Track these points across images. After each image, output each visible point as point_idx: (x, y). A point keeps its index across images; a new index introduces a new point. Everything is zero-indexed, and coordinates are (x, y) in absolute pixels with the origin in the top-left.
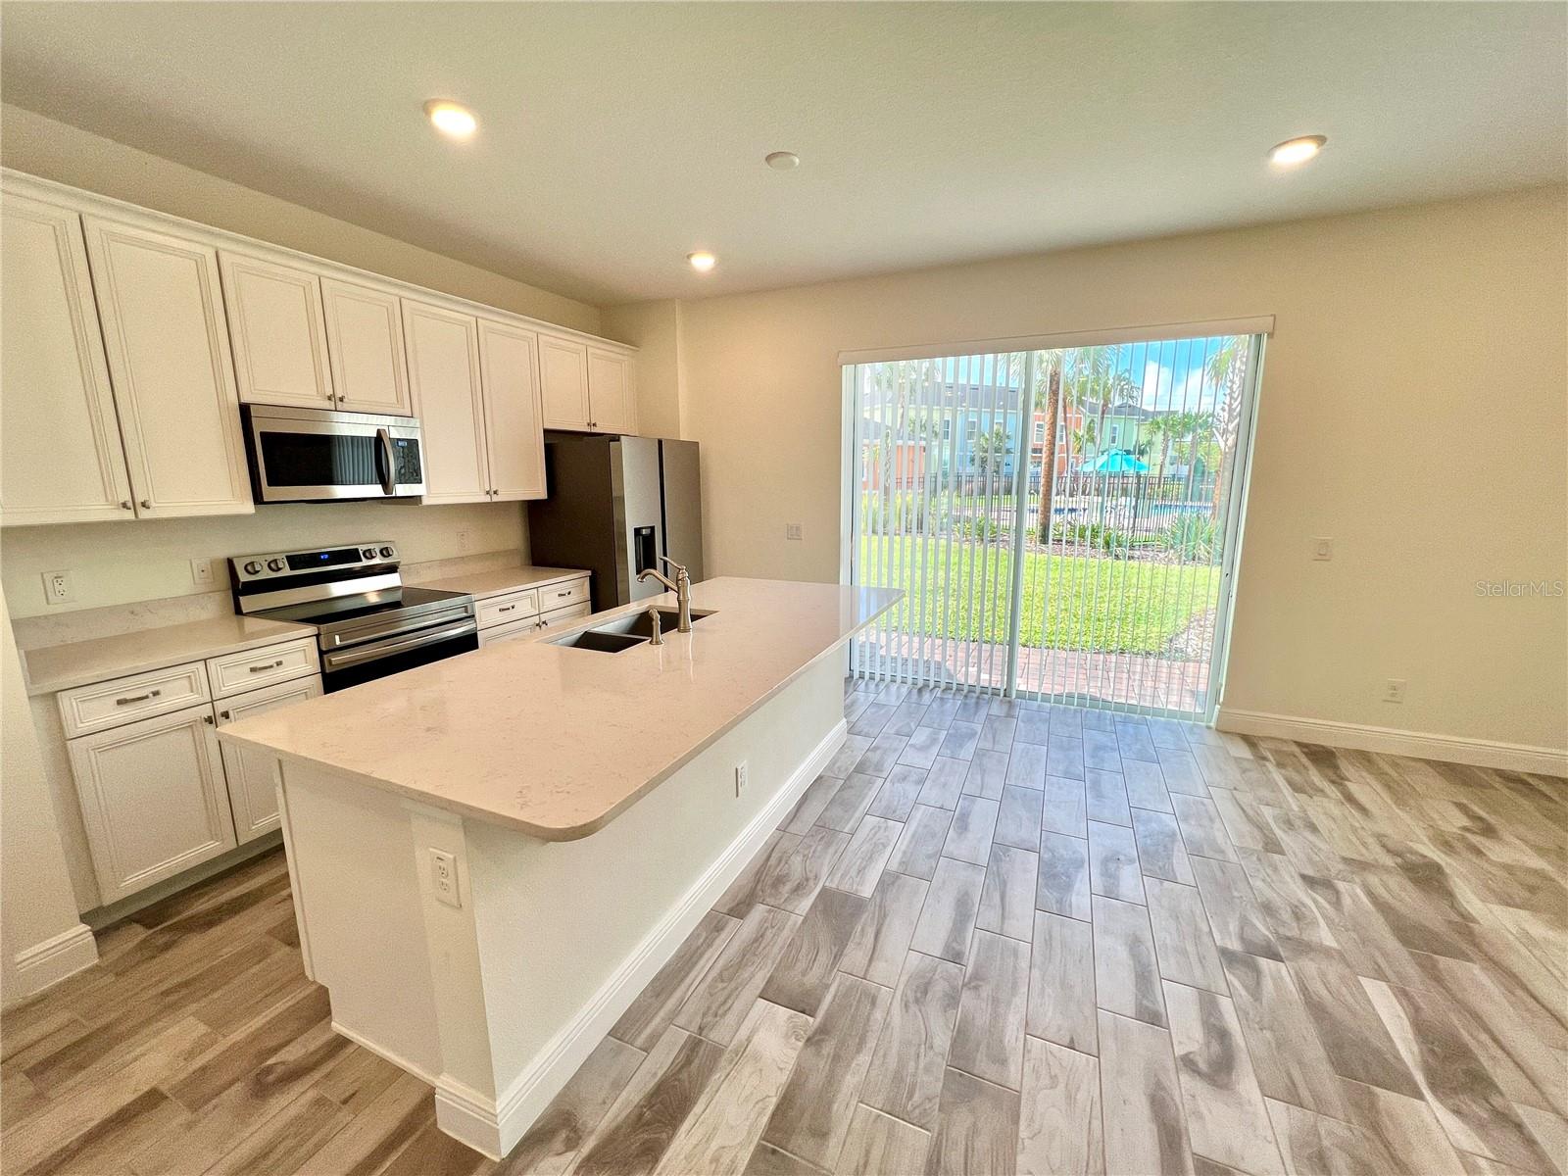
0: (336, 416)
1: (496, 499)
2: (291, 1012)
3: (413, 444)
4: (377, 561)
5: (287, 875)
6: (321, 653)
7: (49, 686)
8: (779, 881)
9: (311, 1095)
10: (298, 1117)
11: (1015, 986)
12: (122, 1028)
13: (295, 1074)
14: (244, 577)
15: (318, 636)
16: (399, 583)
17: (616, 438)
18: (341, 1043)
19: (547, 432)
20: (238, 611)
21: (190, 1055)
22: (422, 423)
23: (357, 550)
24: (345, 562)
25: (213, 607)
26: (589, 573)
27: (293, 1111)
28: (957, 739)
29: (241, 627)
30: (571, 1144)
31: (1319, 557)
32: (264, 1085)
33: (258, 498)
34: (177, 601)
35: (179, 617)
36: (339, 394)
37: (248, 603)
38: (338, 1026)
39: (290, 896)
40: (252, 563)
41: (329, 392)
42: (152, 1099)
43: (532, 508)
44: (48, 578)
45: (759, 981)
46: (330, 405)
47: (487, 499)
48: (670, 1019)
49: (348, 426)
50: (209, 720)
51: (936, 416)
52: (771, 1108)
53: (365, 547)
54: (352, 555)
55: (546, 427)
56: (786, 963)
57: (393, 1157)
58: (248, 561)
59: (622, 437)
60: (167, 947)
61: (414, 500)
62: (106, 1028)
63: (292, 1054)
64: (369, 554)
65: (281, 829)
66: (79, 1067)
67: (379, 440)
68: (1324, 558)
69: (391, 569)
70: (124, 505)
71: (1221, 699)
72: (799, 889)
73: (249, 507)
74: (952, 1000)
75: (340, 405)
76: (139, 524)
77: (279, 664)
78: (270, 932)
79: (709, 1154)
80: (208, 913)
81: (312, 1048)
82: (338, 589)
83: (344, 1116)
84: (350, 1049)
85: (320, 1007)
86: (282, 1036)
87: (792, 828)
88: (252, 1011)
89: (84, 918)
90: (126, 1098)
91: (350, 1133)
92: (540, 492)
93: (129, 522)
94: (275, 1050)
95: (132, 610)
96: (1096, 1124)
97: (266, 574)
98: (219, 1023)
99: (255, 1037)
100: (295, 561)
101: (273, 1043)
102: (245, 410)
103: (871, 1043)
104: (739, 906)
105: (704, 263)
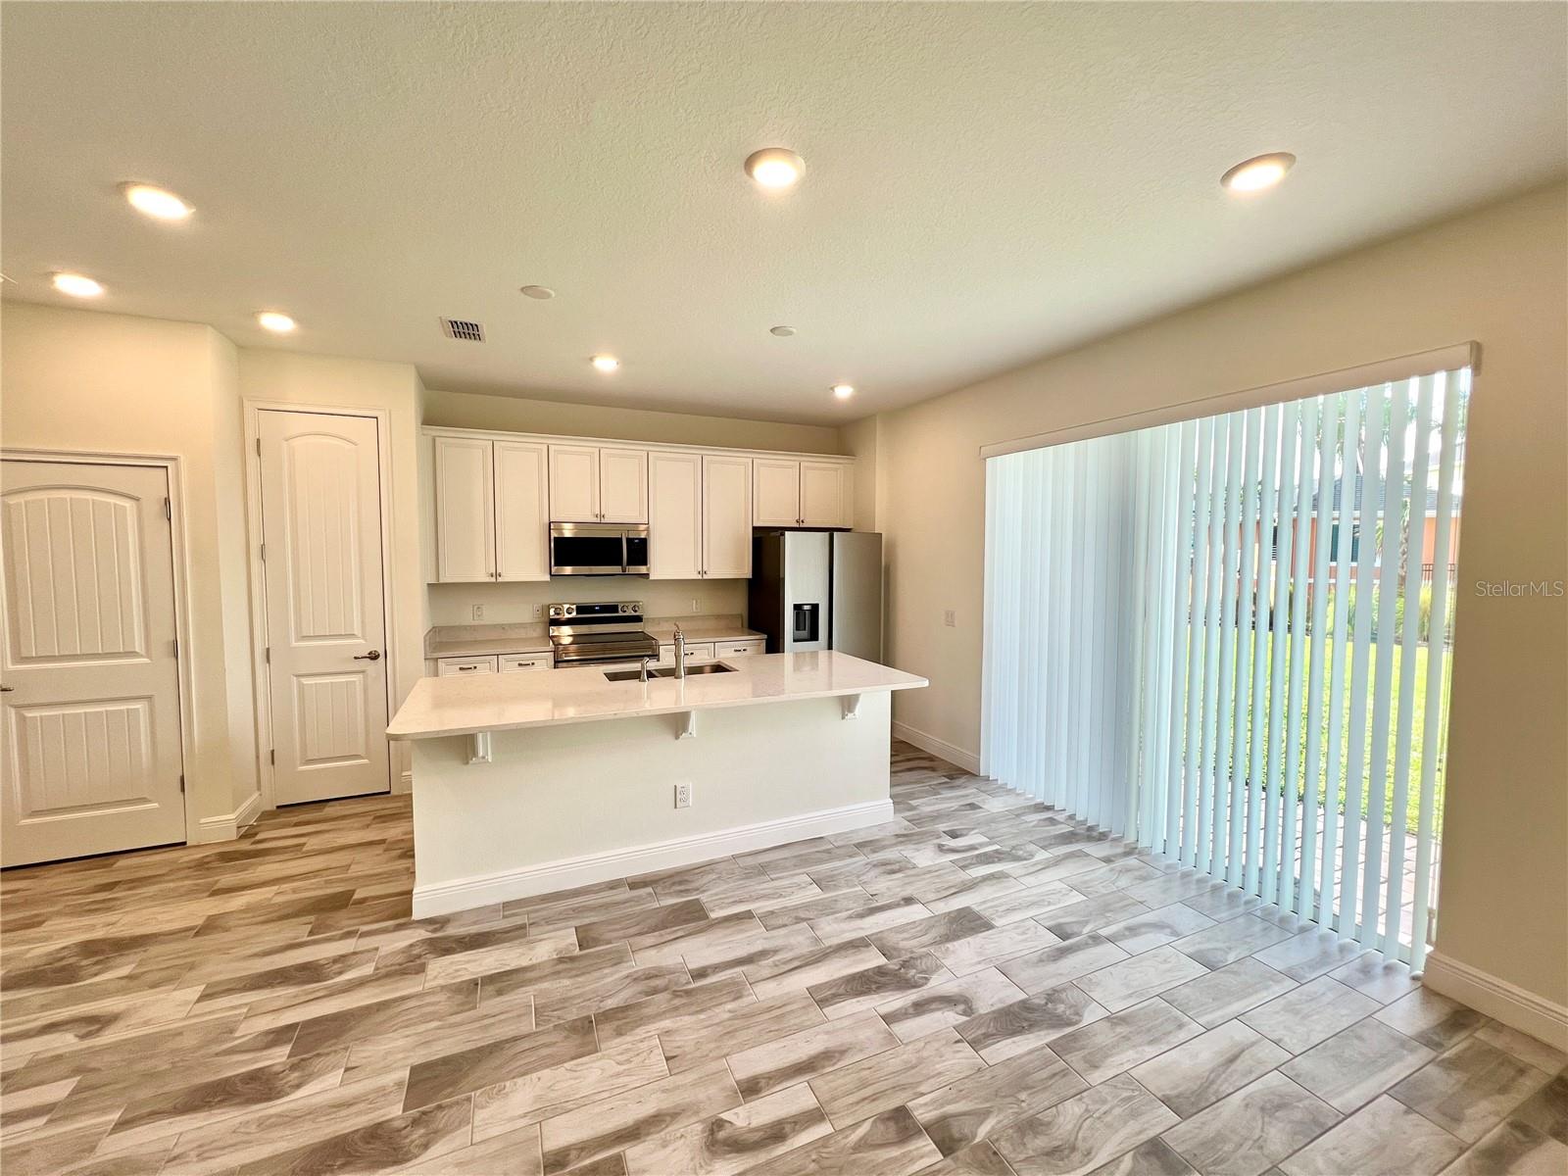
0: (601, 526)
1: (705, 577)
3: (643, 541)
4: (630, 613)
6: (555, 662)
7: (436, 655)
14: (554, 616)
15: (554, 652)
17: (782, 531)
19: (754, 528)
20: (551, 635)
23: (616, 606)
24: (609, 613)
25: (538, 630)
26: (765, 636)
33: (551, 574)
34: (522, 626)
35: (522, 634)
36: (603, 514)
40: (559, 609)
41: (598, 513)
44: (475, 607)
46: (597, 520)
47: (700, 577)
53: (619, 604)
54: (614, 608)
55: (755, 525)
58: (555, 608)
59: (786, 533)
61: (645, 576)
64: (624, 609)
69: (638, 619)
70: (494, 574)
72: (684, 892)
73: (547, 578)
74: (654, 991)
75: (603, 520)
76: (496, 584)
77: (533, 664)
92: (748, 571)
93: (493, 583)
95: (503, 627)
97: (565, 615)
100: (580, 609)
102: (548, 525)
104: (635, 884)
105: (844, 392)
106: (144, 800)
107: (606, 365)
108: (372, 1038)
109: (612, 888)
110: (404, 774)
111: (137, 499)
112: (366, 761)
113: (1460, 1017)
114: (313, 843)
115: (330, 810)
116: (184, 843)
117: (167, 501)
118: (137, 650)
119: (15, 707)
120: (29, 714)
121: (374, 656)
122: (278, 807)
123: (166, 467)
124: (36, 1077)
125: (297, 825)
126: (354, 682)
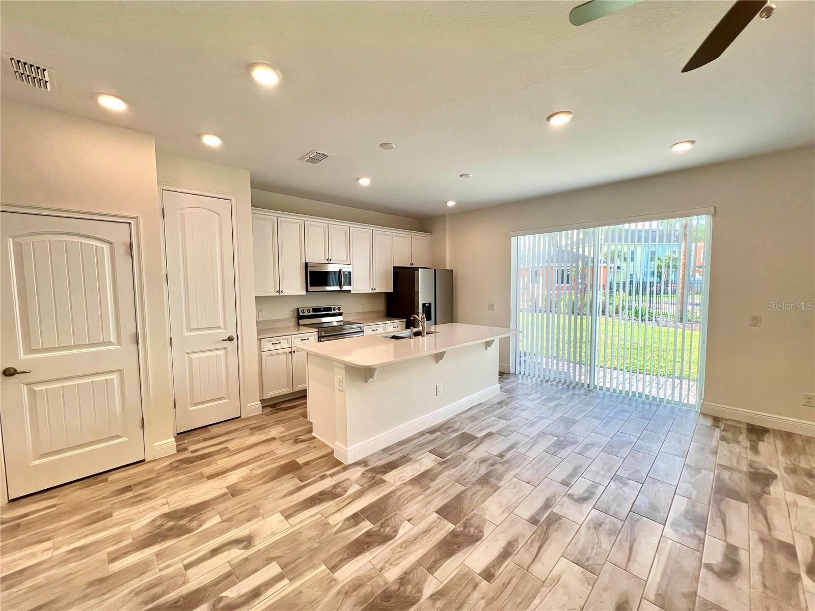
0: (329, 265)
1: (375, 291)
2: (303, 430)
3: (350, 273)
4: (337, 311)
5: (306, 402)
6: (319, 337)
7: (261, 336)
8: (449, 428)
9: (307, 445)
10: (303, 448)
11: (518, 467)
12: (267, 425)
13: (303, 441)
14: (301, 314)
15: (318, 332)
16: (342, 319)
17: (417, 269)
18: (314, 438)
19: (394, 267)
20: (299, 324)
21: (281, 433)
22: (353, 266)
23: (331, 308)
24: (327, 311)
25: (292, 323)
26: (406, 320)
27: (303, 447)
28: (550, 399)
29: (299, 328)
30: (364, 466)
31: (753, 324)
32: (297, 441)
33: (307, 291)
34: (285, 320)
35: (285, 324)
36: (330, 259)
37: (302, 322)
38: (314, 434)
39: (307, 407)
40: (303, 310)
41: (328, 258)
42: (274, 439)
43: (387, 295)
44: (259, 310)
45: (430, 448)
46: (327, 262)
47: (372, 292)
48: (399, 451)
49: (332, 268)
50: (290, 352)
51: (625, 249)
52: (420, 473)
53: (334, 307)
54: (329, 309)
56: (442, 446)
57: (324, 459)
58: (302, 309)
59: (419, 269)
60: (276, 413)
61: (350, 291)
62: (264, 425)
63: (303, 437)
64: (334, 309)
65: (306, 389)
66: (259, 430)
67: (340, 272)
68: (756, 325)
69: (340, 314)
70: (278, 291)
71: (703, 397)
72: (455, 431)
73: (304, 293)
74: (493, 465)
75: (330, 262)
76: (280, 297)
77: (308, 339)
78: (300, 414)
79: (400, 476)
80: (285, 408)
81: (307, 437)
82: (324, 320)
83: (314, 450)
84: (316, 439)
85: (311, 431)
86: (301, 434)
87: (461, 416)
88: (294, 428)
89: (260, 401)
90: (268, 437)
91: (314, 453)
92: (391, 290)
93: (278, 296)
94: (300, 436)
95: (274, 321)
96: (522, 499)
97: (306, 313)
98: (288, 429)
99: (295, 433)
100: (315, 310)
101: (299, 435)
102: (306, 264)
103: (458, 468)
104: (432, 431)
105: (451, 204)
106: (118, 437)
107: (365, 182)
108: (402, 508)
109: (423, 435)
110: (248, 406)
111: (110, 243)
112: (228, 400)
113: (716, 420)
114: (232, 446)
115: (215, 430)
116: (143, 461)
117: (131, 245)
118: (112, 341)
119: (27, 384)
120: (37, 388)
121: (230, 339)
122: (178, 434)
123: (130, 223)
124: (250, 568)
125: (205, 440)
126: (221, 354)
